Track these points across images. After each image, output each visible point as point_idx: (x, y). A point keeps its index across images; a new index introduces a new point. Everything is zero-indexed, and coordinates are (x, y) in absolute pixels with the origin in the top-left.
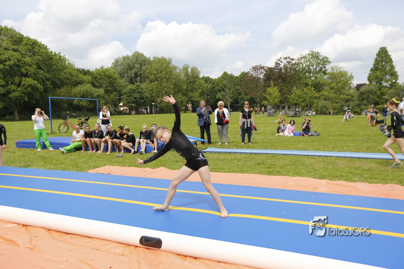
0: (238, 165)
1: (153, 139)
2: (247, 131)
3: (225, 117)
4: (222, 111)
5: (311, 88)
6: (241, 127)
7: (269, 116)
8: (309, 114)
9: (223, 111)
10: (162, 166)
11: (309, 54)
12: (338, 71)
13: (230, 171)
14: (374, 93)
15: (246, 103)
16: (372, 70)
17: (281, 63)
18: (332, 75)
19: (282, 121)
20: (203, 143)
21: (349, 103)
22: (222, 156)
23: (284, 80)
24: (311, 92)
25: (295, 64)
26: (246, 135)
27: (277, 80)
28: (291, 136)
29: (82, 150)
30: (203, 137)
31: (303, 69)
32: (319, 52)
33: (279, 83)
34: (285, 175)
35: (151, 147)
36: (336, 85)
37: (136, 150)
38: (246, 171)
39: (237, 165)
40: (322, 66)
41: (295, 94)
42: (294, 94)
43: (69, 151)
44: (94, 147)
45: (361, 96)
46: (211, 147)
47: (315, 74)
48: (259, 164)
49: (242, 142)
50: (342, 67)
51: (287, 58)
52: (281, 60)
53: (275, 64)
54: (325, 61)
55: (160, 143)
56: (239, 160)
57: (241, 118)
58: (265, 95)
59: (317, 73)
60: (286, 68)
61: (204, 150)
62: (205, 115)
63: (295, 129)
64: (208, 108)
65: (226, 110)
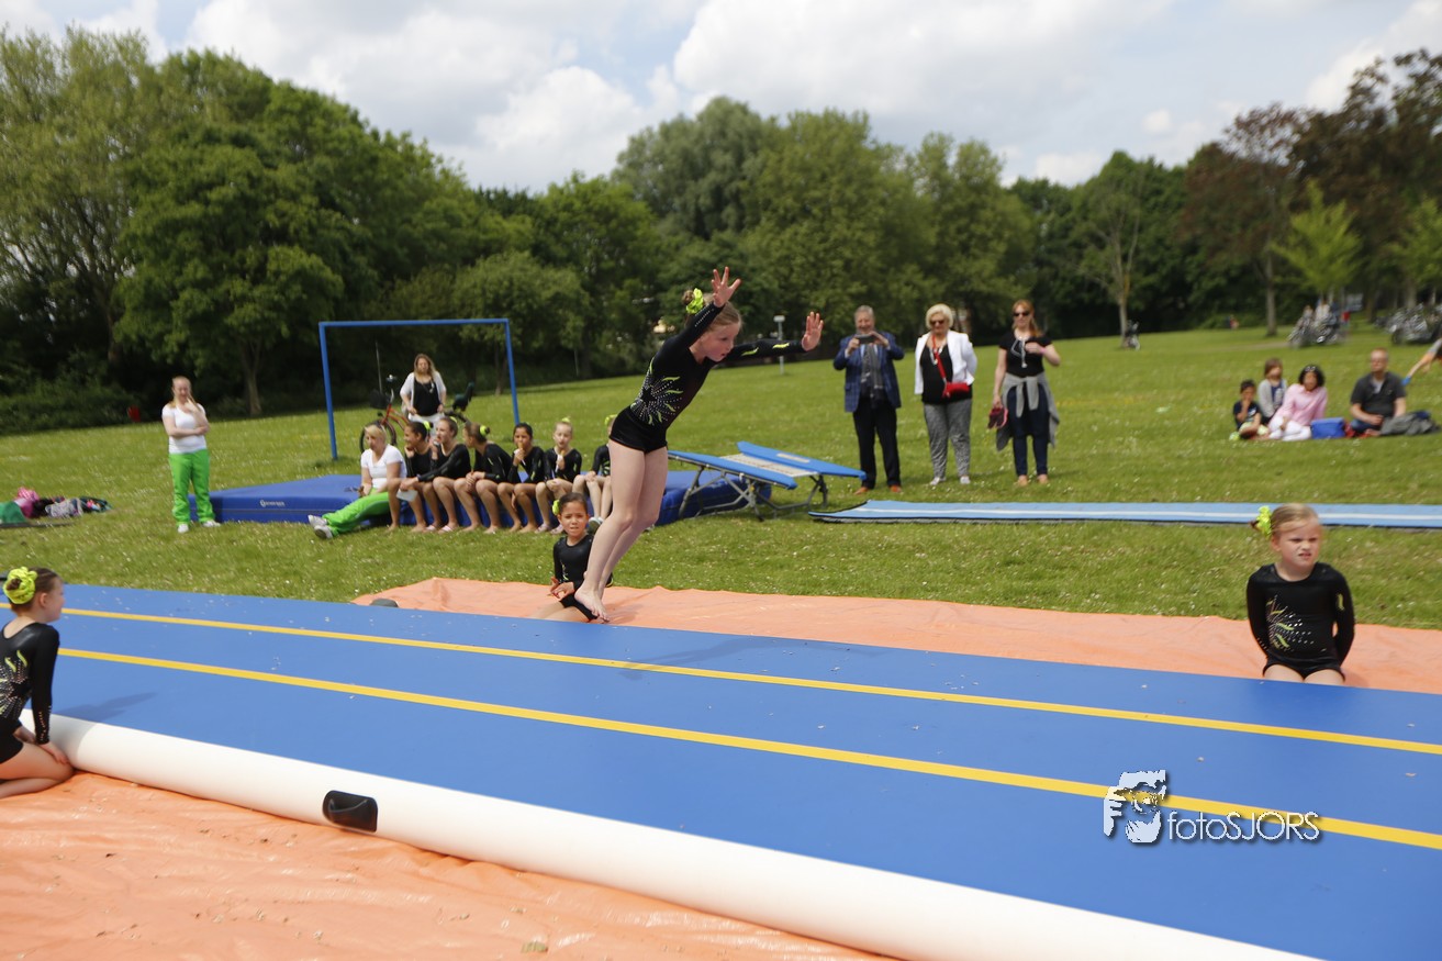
2: (1029, 425)
3: (950, 371)
4: (940, 345)
9: (946, 348)
15: (1020, 309)
17: (1377, 88)
26: (1030, 440)
28: (1302, 441)
29: (390, 523)
30: (865, 459)
33: (1364, 185)
42: (1426, 235)
43: (346, 529)
44: (432, 510)
49: (1019, 473)
51: (1411, 56)
52: (1381, 70)
53: (1349, 94)
57: (1000, 371)
60: (1405, 106)
62: (864, 369)
63: (1324, 403)
64: (872, 339)
65: (961, 341)
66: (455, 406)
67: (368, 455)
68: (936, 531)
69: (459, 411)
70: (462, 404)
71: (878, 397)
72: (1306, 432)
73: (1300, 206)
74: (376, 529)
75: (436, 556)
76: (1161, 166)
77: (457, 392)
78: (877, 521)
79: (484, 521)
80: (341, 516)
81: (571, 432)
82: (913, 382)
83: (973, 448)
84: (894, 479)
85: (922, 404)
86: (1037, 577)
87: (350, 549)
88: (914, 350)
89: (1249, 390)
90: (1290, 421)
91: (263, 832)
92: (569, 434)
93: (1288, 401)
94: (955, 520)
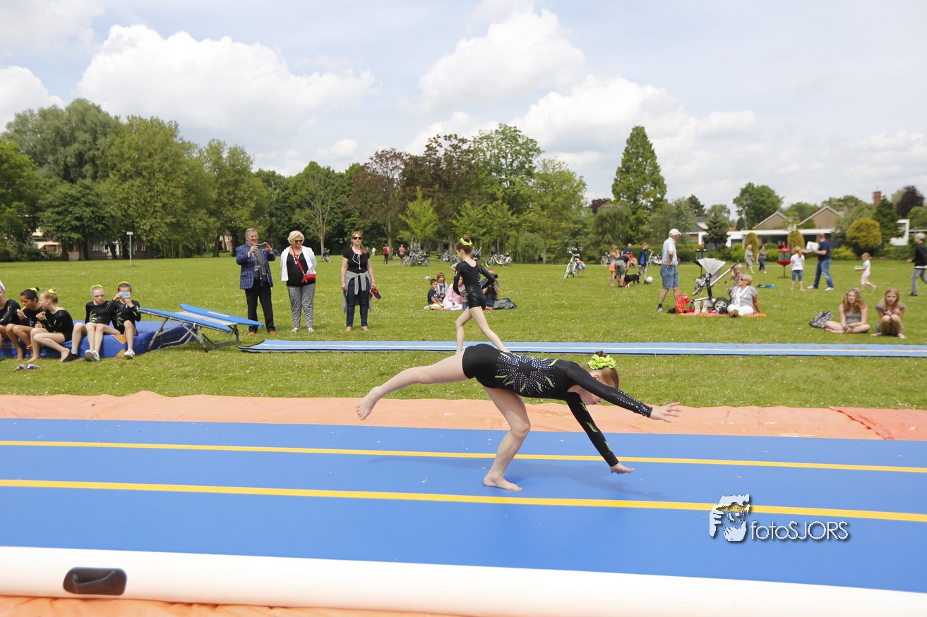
0: (334, 380)
1: (123, 322)
2: (358, 300)
3: (306, 268)
4: (298, 253)
5: (502, 204)
6: (345, 292)
7: (413, 265)
8: (499, 261)
9: (302, 255)
10: (146, 387)
11: (497, 131)
12: (556, 170)
13: (315, 393)
14: (624, 219)
15: (356, 235)
16: (620, 172)
17: (438, 148)
18: (544, 179)
19: (439, 277)
20: (254, 329)
21: (579, 239)
22: (297, 360)
23: (446, 186)
24: (501, 213)
25: (468, 151)
26: (357, 308)
27: (431, 185)
28: (457, 311)
30: (253, 316)
31: (487, 163)
32: (517, 129)
33: (434, 192)
34: (438, 398)
35: (117, 343)
36: (552, 200)
37: (74, 351)
38: (351, 391)
39: (332, 378)
40: (524, 159)
41: (469, 217)
42: (466, 217)
45: (601, 225)
46: (273, 338)
47: (511, 174)
48: (382, 374)
49: (348, 325)
50: (564, 163)
51: (451, 136)
52: (439, 140)
53: (426, 149)
54: (531, 148)
55: (142, 332)
56: (338, 367)
57: (343, 269)
58: (403, 218)
59: (514, 172)
60: (449, 158)
61: (255, 347)
62: (256, 263)
64: (264, 247)
65: (309, 252)
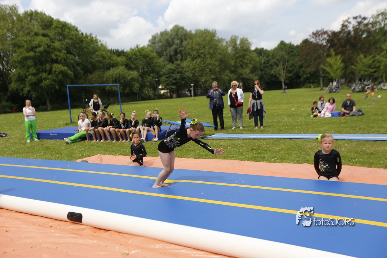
2: (258, 113)
3: (237, 99)
4: (235, 92)
9: (236, 93)
15: (256, 83)
17: (349, 25)
20: (216, 129)
25: (369, 24)
26: (258, 117)
28: (329, 118)
29: (86, 140)
30: (215, 123)
31: (381, 29)
33: (346, 50)
35: (152, 135)
38: (231, 157)
41: (363, 63)
43: (74, 141)
44: (98, 136)
46: (222, 133)
49: (256, 126)
51: (357, 17)
52: (349, 20)
53: (341, 26)
56: (235, 146)
57: (250, 99)
62: (215, 98)
63: (335, 107)
64: (217, 90)
65: (240, 91)
66: (104, 108)
67: (80, 121)
68: (234, 141)
69: (105, 109)
70: (106, 107)
71: (218, 105)
72: (330, 115)
73: (329, 56)
74: (82, 141)
75: (99, 149)
76: (293, 45)
77: (105, 104)
78: (218, 139)
79: (112, 139)
80: (73, 138)
81: (136, 115)
82: (228, 102)
83: (244, 119)
84: (223, 127)
85: (230, 107)
86: (260, 153)
87: (75, 147)
88: (228, 93)
89: (315, 104)
90: (326, 112)
91: (50, 224)
92: (135, 116)
93: (326, 107)
94: (239, 138)
